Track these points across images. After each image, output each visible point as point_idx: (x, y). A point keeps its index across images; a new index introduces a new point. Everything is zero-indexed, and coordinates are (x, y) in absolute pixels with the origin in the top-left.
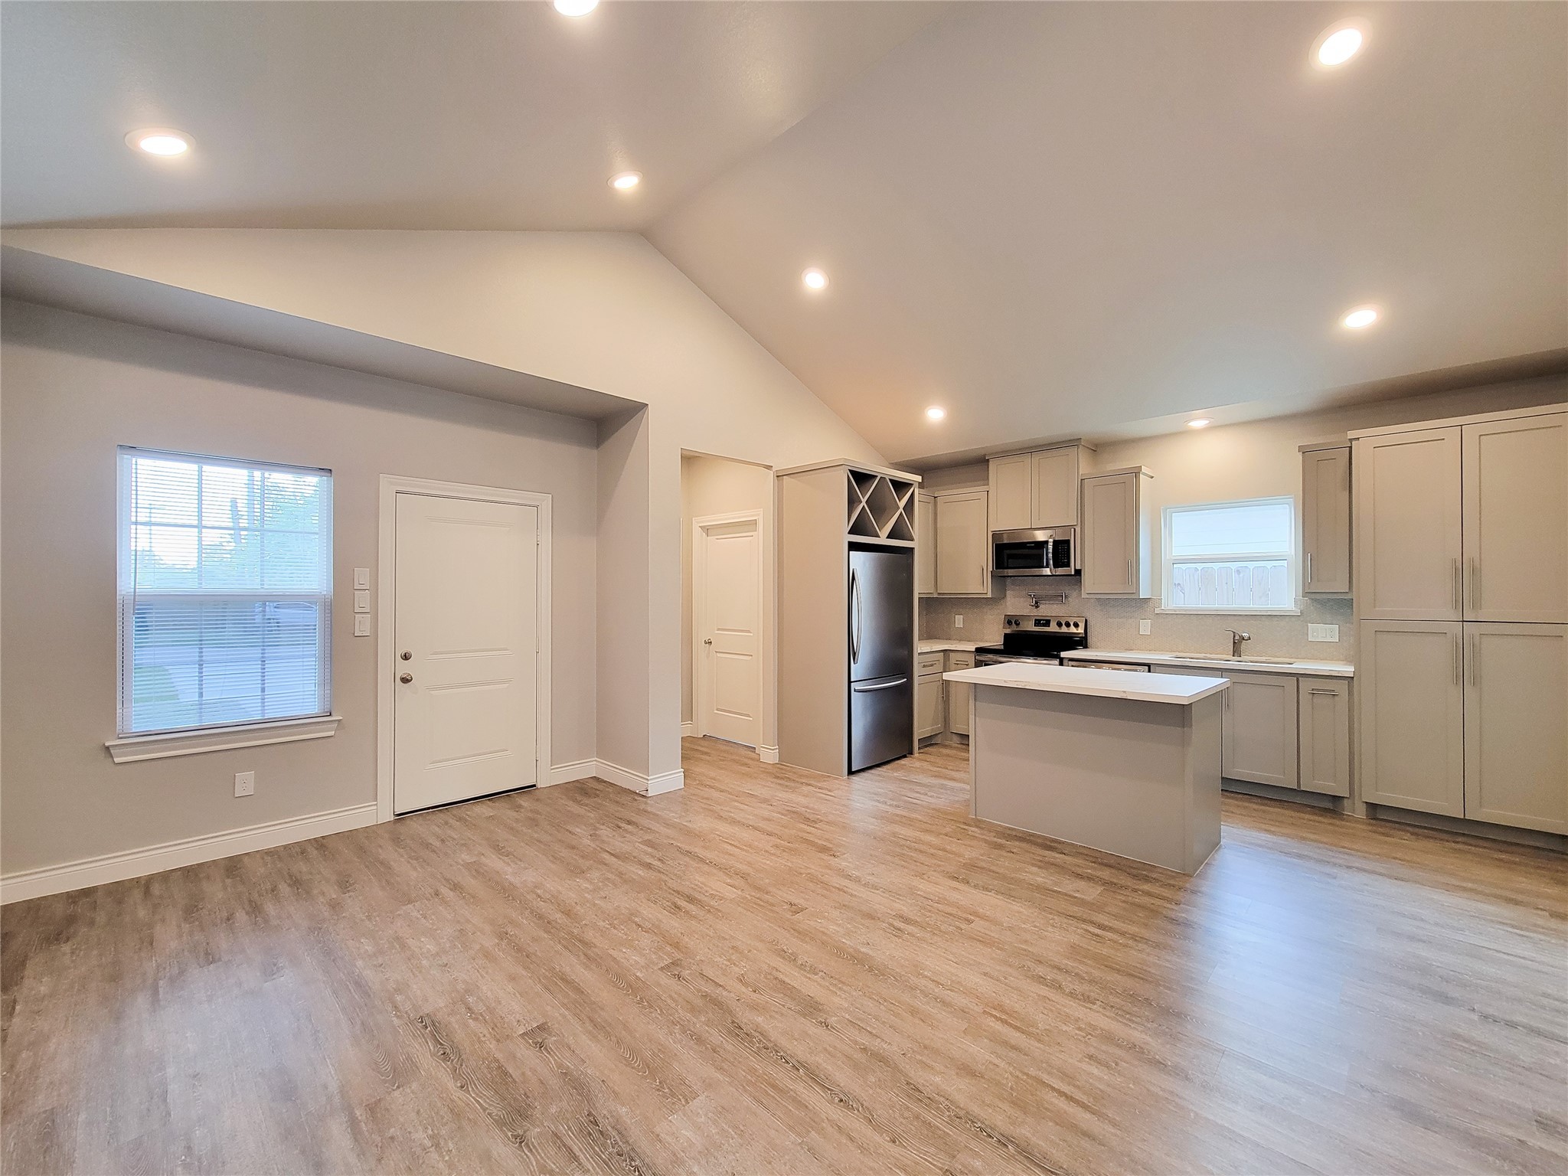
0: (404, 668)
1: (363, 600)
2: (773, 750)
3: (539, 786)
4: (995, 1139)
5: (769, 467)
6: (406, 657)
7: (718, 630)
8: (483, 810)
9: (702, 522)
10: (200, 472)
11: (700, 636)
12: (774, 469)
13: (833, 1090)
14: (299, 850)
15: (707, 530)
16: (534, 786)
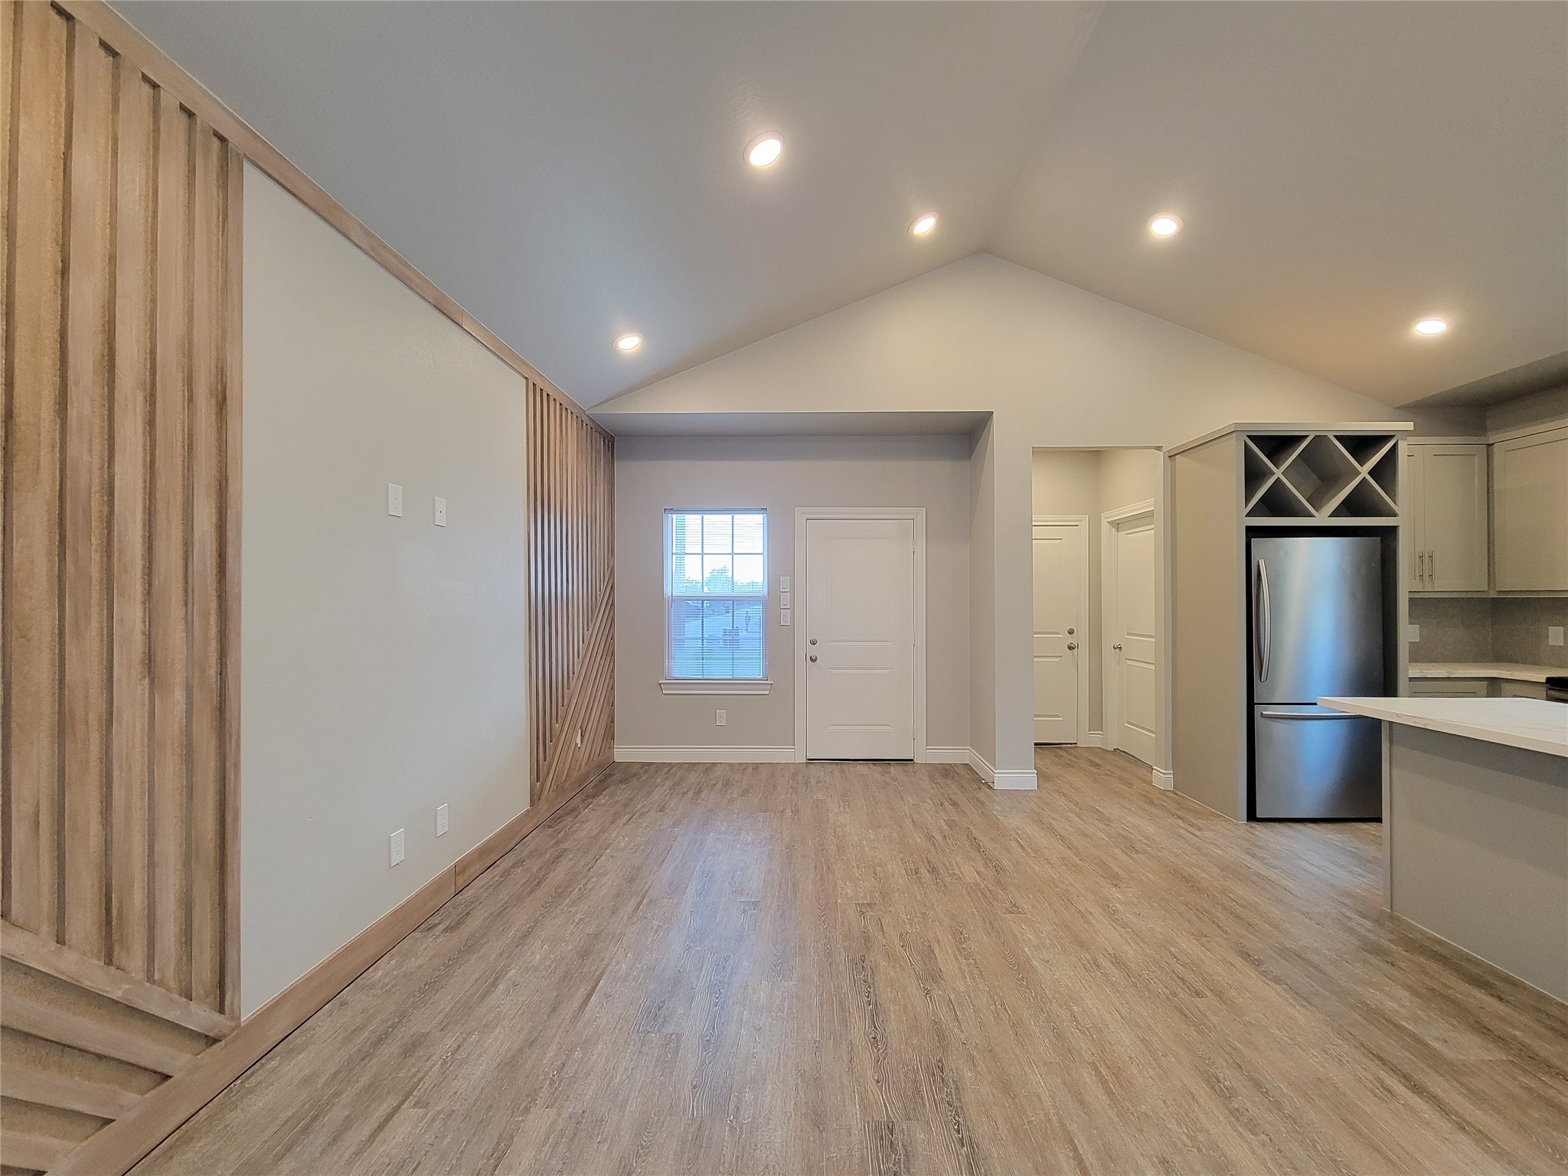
0: (813, 651)
1: (785, 598)
2: (1164, 773)
3: (915, 761)
4: (960, 1136)
5: (1159, 448)
6: (814, 643)
7: (1128, 634)
8: (862, 769)
9: (1110, 517)
10: (703, 518)
11: (1110, 640)
12: (1164, 450)
13: (877, 1029)
14: (743, 768)
15: (1117, 525)
16: (912, 760)
